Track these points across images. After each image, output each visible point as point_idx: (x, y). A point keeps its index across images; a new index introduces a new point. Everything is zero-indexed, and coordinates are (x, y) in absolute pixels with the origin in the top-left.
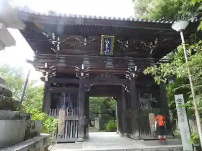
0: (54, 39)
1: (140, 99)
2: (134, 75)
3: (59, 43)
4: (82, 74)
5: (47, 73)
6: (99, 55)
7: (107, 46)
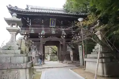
0: (28, 20)
1: (67, 47)
2: (64, 37)
3: (30, 22)
4: (42, 36)
5: (26, 36)
6: (49, 27)
7: (53, 23)
